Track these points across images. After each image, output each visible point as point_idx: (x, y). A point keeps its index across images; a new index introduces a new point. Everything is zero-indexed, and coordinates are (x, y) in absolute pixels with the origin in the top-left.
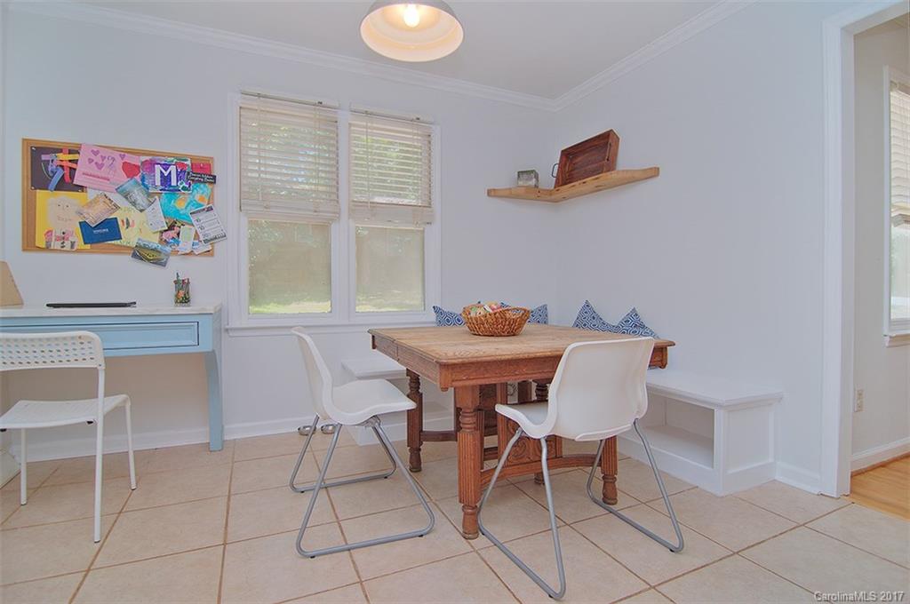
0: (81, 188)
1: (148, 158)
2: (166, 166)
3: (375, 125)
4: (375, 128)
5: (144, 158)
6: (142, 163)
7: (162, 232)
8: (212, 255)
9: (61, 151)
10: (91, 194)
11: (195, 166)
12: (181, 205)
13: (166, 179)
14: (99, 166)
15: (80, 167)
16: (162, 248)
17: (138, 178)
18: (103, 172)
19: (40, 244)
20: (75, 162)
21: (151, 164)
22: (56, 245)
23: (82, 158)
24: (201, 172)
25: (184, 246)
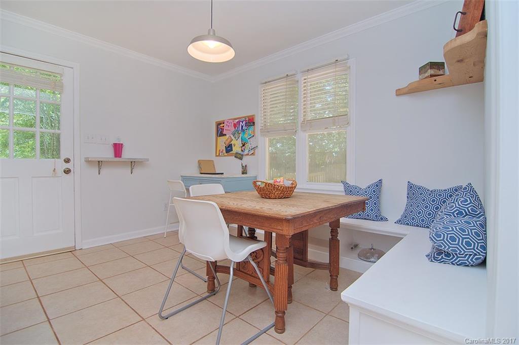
0: (225, 135)
1: (238, 120)
2: (242, 122)
3: (309, 77)
4: (310, 78)
5: (237, 121)
6: (237, 122)
7: (241, 147)
8: (254, 155)
9: (221, 124)
10: (228, 136)
11: (249, 119)
12: (246, 136)
13: (242, 127)
14: (228, 126)
15: (225, 128)
16: (242, 153)
17: (236, 128)
18: (229, 129)
19: (218, 155)
20: (223, 126)
21: (239, 122)
22: (221, 154)
23: (225, 125)
24: (251, 122)
25: (246, 152)
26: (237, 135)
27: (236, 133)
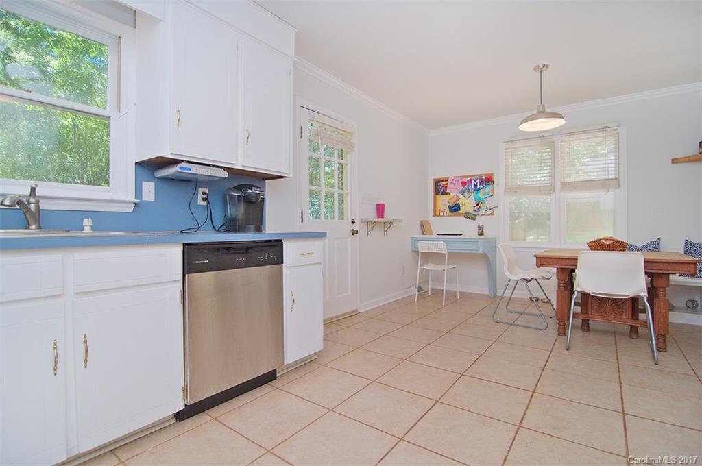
0: (449, 193)
1: (469, 178)
2: (475, 181)
6: (468, 180)
7: (474, 207)
8: (493, 215)
9: (442, 181)
10: (452, 195)
11: (486, 178)
12: (481, 195)
13: (476, 186)
14: (454, 184)
15: (448, 186)
16: (474, 213)
17: (466, 187)
18: (455, 187)
19: (438, 214)
20: (447, 184)
21: (471, 180)
22: (442, 214)
23: (449, 182)
24: (488, 180)
25: (482, 211)
26: (466, 194)
27: (466, 191)
